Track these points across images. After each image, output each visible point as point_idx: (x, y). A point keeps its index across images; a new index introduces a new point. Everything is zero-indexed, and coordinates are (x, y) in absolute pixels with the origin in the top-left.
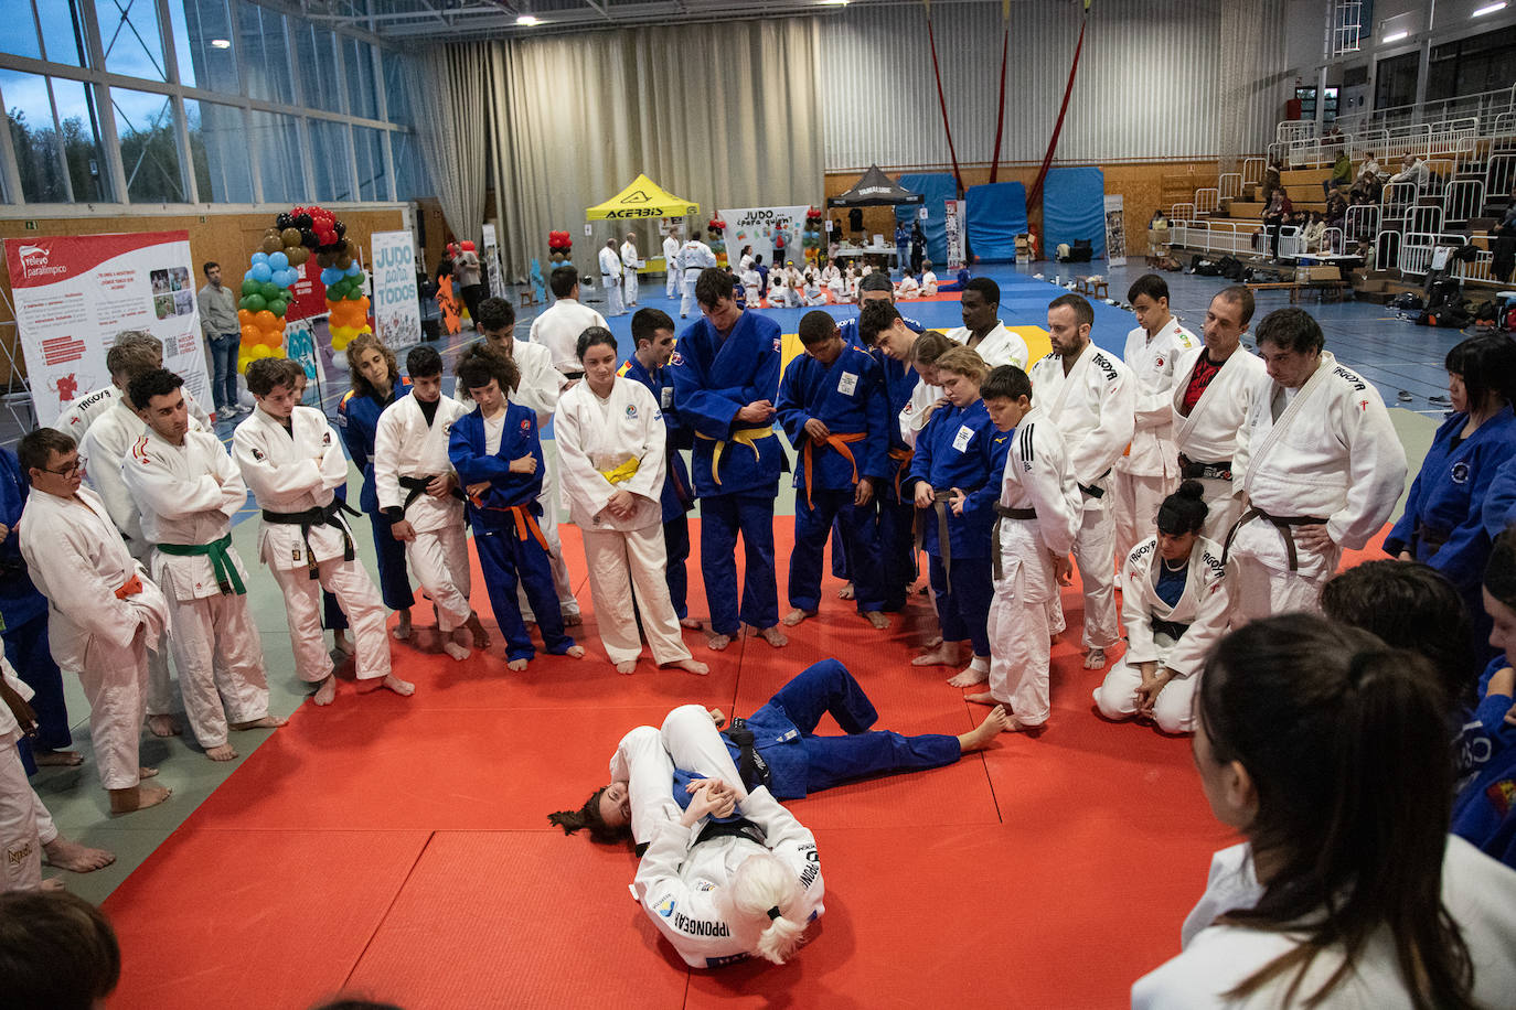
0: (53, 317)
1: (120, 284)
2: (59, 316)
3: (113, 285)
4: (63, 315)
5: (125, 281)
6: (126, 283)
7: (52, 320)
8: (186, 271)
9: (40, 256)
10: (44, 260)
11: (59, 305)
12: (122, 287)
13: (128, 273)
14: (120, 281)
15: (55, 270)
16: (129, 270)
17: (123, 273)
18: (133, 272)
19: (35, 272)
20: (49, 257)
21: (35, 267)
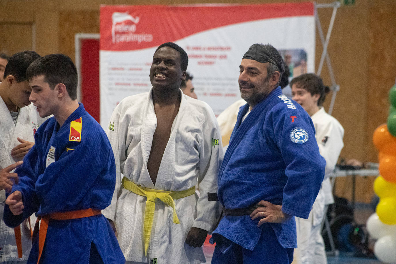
0: (132, 82)
1: (210, 60)
2: (136, 82)
3: (200, 60)
4: (140, 82)
5: (214, 57)
6: (218, 60)
7: (129, 84)
8: (303, 55)
9: (129, 23)
10: (133, 28)
11: (138, 72)
12: (210, 63)
13: (222, 49)
14: (211, 57)
15: (141, 38)
16: (223, 45)
17: (215, 49)
18: (229, 49)
19: (123, 38)
20: (137, 26)
21: (124, 33)
